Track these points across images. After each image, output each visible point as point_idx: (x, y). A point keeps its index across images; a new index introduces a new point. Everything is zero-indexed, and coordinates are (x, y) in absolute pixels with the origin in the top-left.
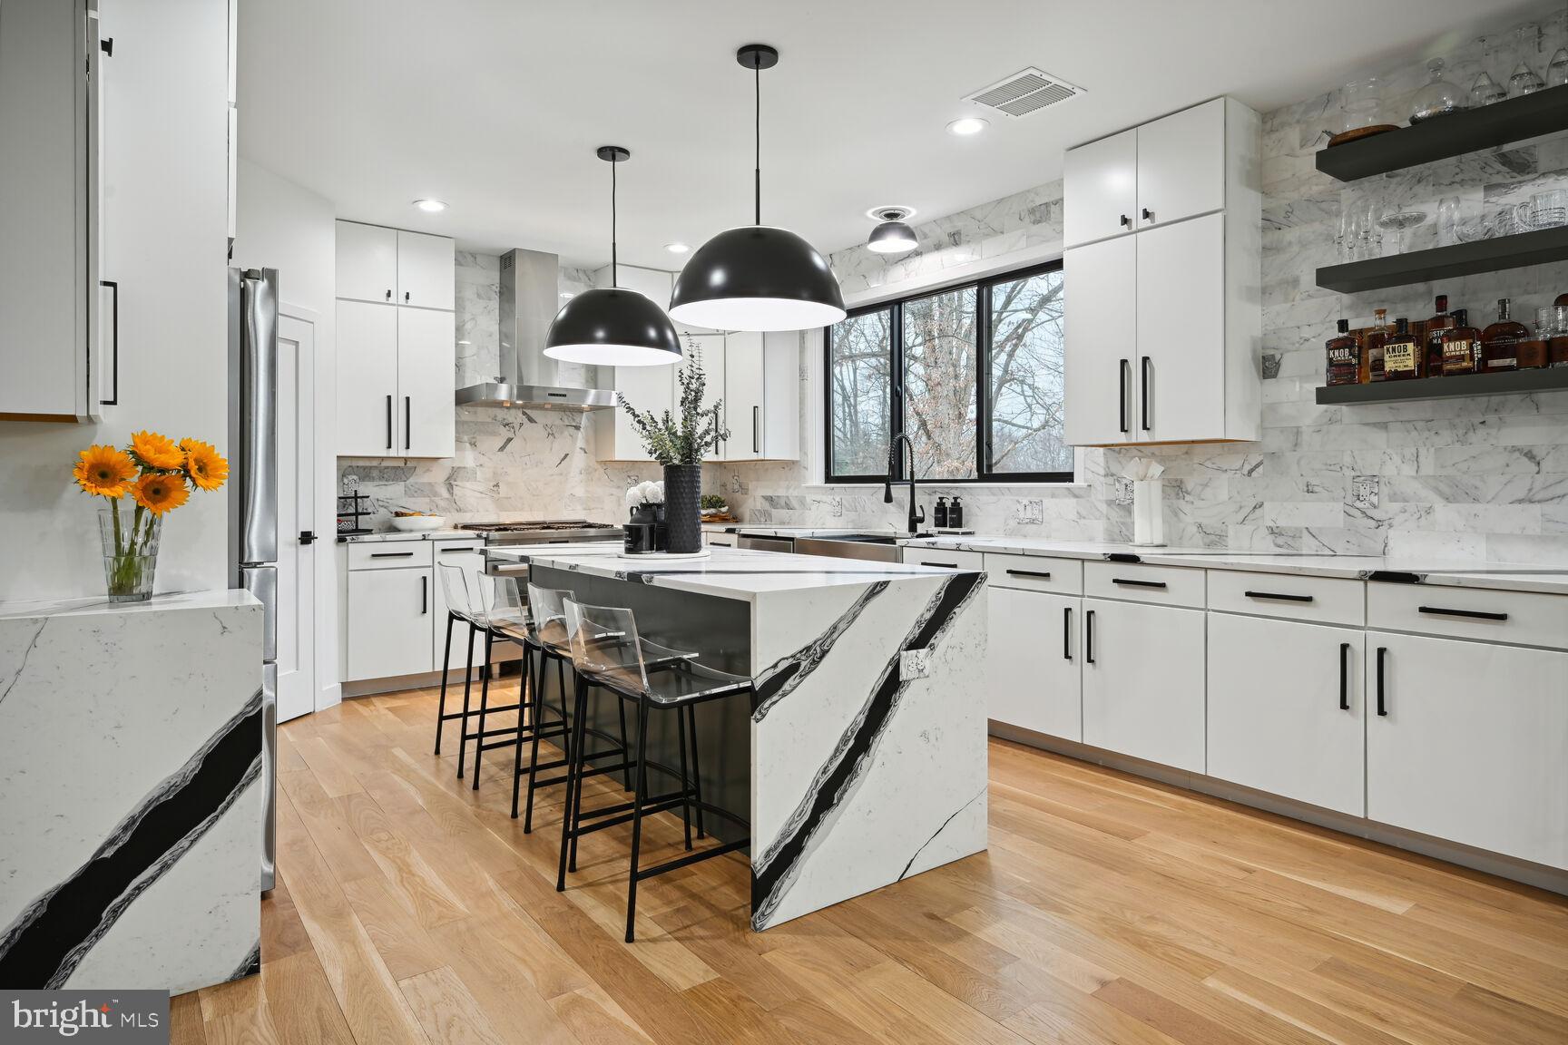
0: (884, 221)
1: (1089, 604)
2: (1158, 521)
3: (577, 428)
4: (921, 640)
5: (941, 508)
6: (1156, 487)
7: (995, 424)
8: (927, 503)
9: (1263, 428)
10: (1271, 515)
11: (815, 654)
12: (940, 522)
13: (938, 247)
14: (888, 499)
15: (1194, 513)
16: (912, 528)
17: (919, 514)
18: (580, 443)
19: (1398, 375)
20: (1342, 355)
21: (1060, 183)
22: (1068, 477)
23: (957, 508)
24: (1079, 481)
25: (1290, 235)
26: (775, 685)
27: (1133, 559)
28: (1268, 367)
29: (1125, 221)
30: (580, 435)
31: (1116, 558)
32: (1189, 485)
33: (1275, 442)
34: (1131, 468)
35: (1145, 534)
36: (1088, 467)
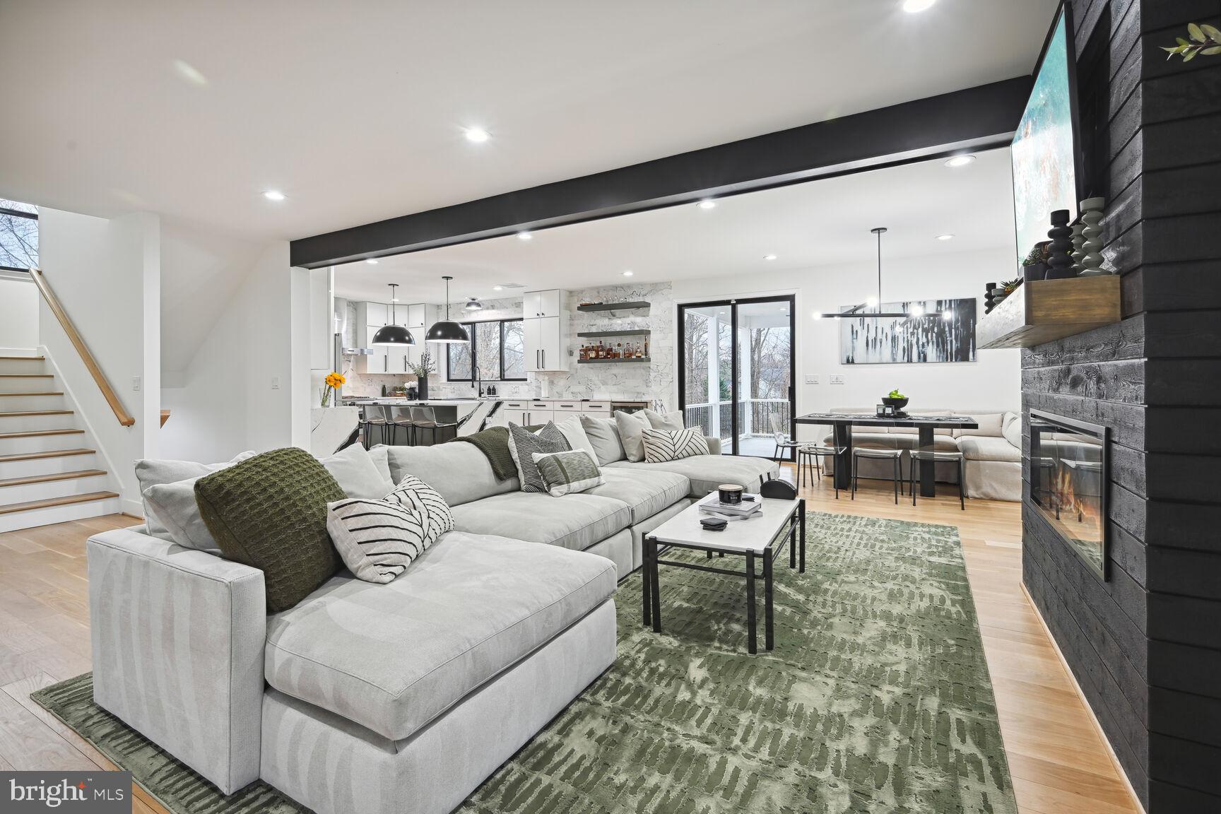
0: (471, 301)
1: (529, 412)
2: (547, 392)
3: (350, 361)
4: (490, 415)
5: (489, 389)
6: (547, 383)
7: (505, 350)
8: (485, 388)
9: (570, 368)
10: (573, 389)
11: (469, 417)
12: (489, 393)
13: (488, 309)
14: (473, 386)
15: (556, 389)
16: (480, 396)
17: (482, 391)
18: (351, 367)
19: (591, 358)
20: (582, 353)
21: (522, 298)
22: (526, 380)
23: (494, 389)
24: (528, 381)
25: (576, 322)
26: (462, 422)
27: (539, 400)
28: (571, 353)
29: (538, 315)
30: (351, 364)
31: (535, 400)
32: (555, 382)
33: (573, 372)
34: (541, 378)
35: (544, 394)
36: (530, 377)
